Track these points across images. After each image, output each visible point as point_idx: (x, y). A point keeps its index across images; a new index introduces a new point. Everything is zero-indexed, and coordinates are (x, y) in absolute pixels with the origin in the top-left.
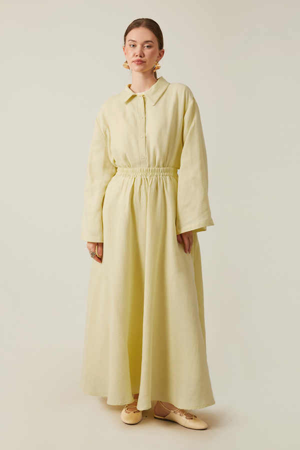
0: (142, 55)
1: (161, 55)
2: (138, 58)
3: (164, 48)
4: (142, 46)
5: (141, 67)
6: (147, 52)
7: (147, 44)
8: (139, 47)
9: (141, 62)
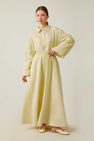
0: (41, 19)
1: (48, 18)
2: (40, 20)
3: (49, 15)
4: (41, 16)
5: (41, 23)
6: (43, 17)
7: (43, 15)
8: (40, 16)
9: (41, 21)
